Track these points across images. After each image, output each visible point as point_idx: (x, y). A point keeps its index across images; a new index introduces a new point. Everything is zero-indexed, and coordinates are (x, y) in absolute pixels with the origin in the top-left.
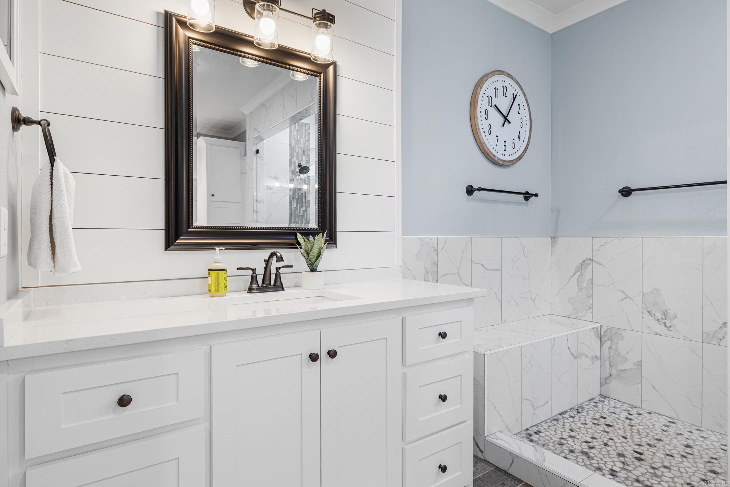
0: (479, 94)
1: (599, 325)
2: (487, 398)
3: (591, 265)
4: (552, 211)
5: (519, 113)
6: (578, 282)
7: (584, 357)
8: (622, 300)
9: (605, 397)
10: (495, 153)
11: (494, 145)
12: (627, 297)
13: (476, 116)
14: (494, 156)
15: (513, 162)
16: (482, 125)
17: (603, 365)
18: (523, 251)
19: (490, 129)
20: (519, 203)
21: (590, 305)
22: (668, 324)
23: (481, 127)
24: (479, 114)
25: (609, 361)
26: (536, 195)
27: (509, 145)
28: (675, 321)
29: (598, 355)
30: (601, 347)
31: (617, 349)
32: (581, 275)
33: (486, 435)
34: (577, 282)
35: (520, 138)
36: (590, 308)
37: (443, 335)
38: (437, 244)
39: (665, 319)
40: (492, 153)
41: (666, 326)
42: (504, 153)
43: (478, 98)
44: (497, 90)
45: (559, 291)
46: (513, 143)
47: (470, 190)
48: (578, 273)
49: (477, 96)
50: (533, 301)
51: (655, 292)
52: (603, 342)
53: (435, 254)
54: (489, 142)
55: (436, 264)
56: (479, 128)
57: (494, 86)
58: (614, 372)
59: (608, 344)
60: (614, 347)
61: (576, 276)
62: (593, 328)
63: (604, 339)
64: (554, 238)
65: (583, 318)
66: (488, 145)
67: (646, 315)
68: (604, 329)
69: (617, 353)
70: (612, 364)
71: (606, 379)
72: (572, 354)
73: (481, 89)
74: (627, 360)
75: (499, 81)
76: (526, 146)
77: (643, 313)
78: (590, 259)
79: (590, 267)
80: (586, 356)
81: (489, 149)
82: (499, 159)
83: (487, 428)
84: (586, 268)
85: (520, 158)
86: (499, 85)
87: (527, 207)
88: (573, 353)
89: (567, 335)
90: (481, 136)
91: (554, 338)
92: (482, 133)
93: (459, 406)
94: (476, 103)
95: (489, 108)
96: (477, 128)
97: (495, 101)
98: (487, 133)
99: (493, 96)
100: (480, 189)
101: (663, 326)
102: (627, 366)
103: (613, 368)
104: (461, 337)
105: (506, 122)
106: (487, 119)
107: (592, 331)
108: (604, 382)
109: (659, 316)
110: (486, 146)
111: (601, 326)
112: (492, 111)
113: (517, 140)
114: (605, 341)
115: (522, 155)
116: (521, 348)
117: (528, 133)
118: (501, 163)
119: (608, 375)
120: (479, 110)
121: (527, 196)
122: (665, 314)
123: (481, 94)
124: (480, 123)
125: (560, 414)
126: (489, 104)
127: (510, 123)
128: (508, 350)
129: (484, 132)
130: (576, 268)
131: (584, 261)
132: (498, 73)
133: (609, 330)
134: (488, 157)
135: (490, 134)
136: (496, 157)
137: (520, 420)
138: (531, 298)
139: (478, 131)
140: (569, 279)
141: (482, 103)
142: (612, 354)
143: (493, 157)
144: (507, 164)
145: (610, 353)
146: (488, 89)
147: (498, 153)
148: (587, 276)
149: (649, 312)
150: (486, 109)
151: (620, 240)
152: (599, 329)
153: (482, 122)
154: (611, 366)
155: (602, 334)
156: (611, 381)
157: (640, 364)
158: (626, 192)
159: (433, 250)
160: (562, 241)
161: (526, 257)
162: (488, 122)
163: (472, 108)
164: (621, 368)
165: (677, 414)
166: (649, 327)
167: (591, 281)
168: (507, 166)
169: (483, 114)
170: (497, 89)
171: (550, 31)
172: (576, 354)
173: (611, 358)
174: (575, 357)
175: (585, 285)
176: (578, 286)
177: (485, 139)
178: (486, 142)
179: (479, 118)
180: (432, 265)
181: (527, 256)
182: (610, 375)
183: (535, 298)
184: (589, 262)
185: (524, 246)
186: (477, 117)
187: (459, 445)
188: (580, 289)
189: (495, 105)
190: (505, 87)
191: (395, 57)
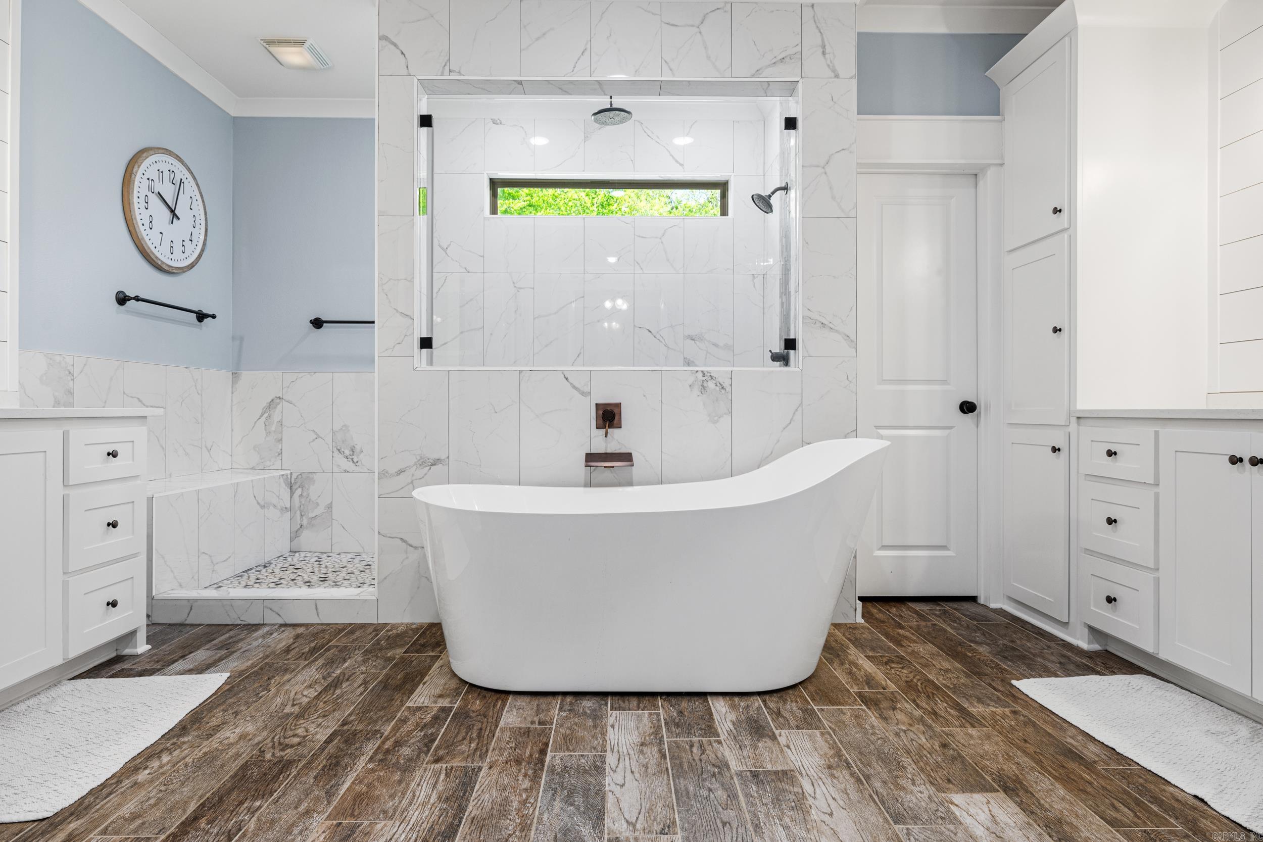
0: (136, 173)
1: (289, 472)
2: (156, 550)
3: (281, 404)
4: (234, 338)
5: (191, 209)
6: (266, 425)
7: (272, 508)
8: (314, 440)
9: (295, 552)
10: (158, 255)
11: (157, 244)
12: (318, 437)
13: (131, 202)
14: (157, 257)
15: (183, 270)
16: (140, 216)
17: (293, 517)
18: (196, 386)
19: (151, 222)
20: (189, 324)
21: (279, 450)
22: (355, 460)
23: (138, 217)
24: (135, 200)
25: (300, 510)
26: (214, 317)
27: (178, 248)
28: (362, 456)
29: (288, 506)
30: (291, 497)
31: (308, 495)
32: (269, 416)
33: (154, 594)
34: (264, 425)
35: (191, 241)
36: (279, 454)
37: (113, 454)
38: (73, 365)
39: (353, 455)
40: (154, 254)
41: (353, 462)
42: (171, 256)
43: (135, 178)
44: (161, 174)
45: (242, 439)
46: (183, 245)
47: (122, 299)
48: (266, 415)
49: (133, 176)
50: (209, 451)
51: (344, 428)
52: (294, 490)
53: (69, 378)
54: (151, 239)
55: (71, 393)
56: (135, 218)
57: (157, 166)
58: (305, 522)
59: (299, 491)
60: (305, 494)
61: (263, 419)
62: (283, 475)
63: (294, 487)
64: (236, 373)
65: (272, 467)
66: (149, 243)
67: (336, 452)
68: (294, 476)
69: (308, 499)
70: (303, 513)
71: (296, 532)
72: (258, 503)
73: (139, 167)
74: (318, 504)
75: (165, 162)
76: (200, 253)
77: (333, 452)
78: (279, 398)
79: (279, 407)
80: (275, 506)
81: (149, 248)
82: (163, 263)
83: (156, 586)
84: (275, 408)
85: (192, 266)
86: (165, 168)
87: (201, 329)
88: (260, 501)
89: (252, 481)
90: (139, 229)
91: (238, 483)
92: (140, 225)
93: (131, 537)
94: (132, 184)
95: (150, 194)
96: (133, 217)
97: (158, 188)
98: (147, 226)
99: (156, 180)
100: (137, 299)
101: (351, 463)
102: (318, 512)
103: (304, 517)
104: (133, 460)
105: (174, 219)
106: (147, 209)
107: (281, 478)
108: (295, 535)
109: (347, 452)
110: (146, 244)
111: (291, 473)
112: (154, 200)
113: (187, 243)
114: (296, 490)
115: (194, 264)
116: (198, 492)
117: (202, 237)
118: (166, 268)
119: (299, 527)
120: (135, 194)
121: (201, 316)
122: (353, 450)
123: (139, 175)
124: (137, 211)
125: (244, 572)
126: (150, 189)
127: (179, 219)
128: (182, 494)
129: (143, 225)
130: (263, 409)
131: (272, 400)
132: (163, 151)
133: (300, 476)
134: (149, 259)
135: (151, 229)
136: (159, 260)
137: (196, 578)
138: (206, 447)
139: (134, 222)
140: (255, 423)
141: (140, 187)
142: (303, 502)
143: (155, 259)
144: (174, 271)
145: (300, 502)
146: (148, 168)
147: (162, 254)
148: (276, 417)
149: (339, 450)
150: (146, 196)
151: (311, 375)
152: (289, 476)
153: (140, 211)
154: (302, 515)
155: (293, 482)
156: (302, 532)
157: (330, 507)
158: (318, 323)
159: (67, 373)
160: (245, 376)
161: (199, 394)
162: (149, 212)
163: (125, 190)
164: (311, 515)
165: (363, 548)
166: (339, 466)
167: (281, 422)
168: (173, 273)
169: (142, 200)
170: (162, 172)
171: (233, 113)
172: (262, 503)
173: (302, 507)
174: (263, 507)
175: (273, 429)
176: (266, 430)
177: (144, 234)
178: (146, 239)
179: (136, 206)
180: (66, 394)
181: (200, 392)
182: (301, 526)
183: (212, 446)
184: (278, 400)
185: (197, 380)
186: (133, 203)
187: (130, 581)
188: (268, 433)
189: (159, 193)
190: (173, 171)
191: (9, 96)
